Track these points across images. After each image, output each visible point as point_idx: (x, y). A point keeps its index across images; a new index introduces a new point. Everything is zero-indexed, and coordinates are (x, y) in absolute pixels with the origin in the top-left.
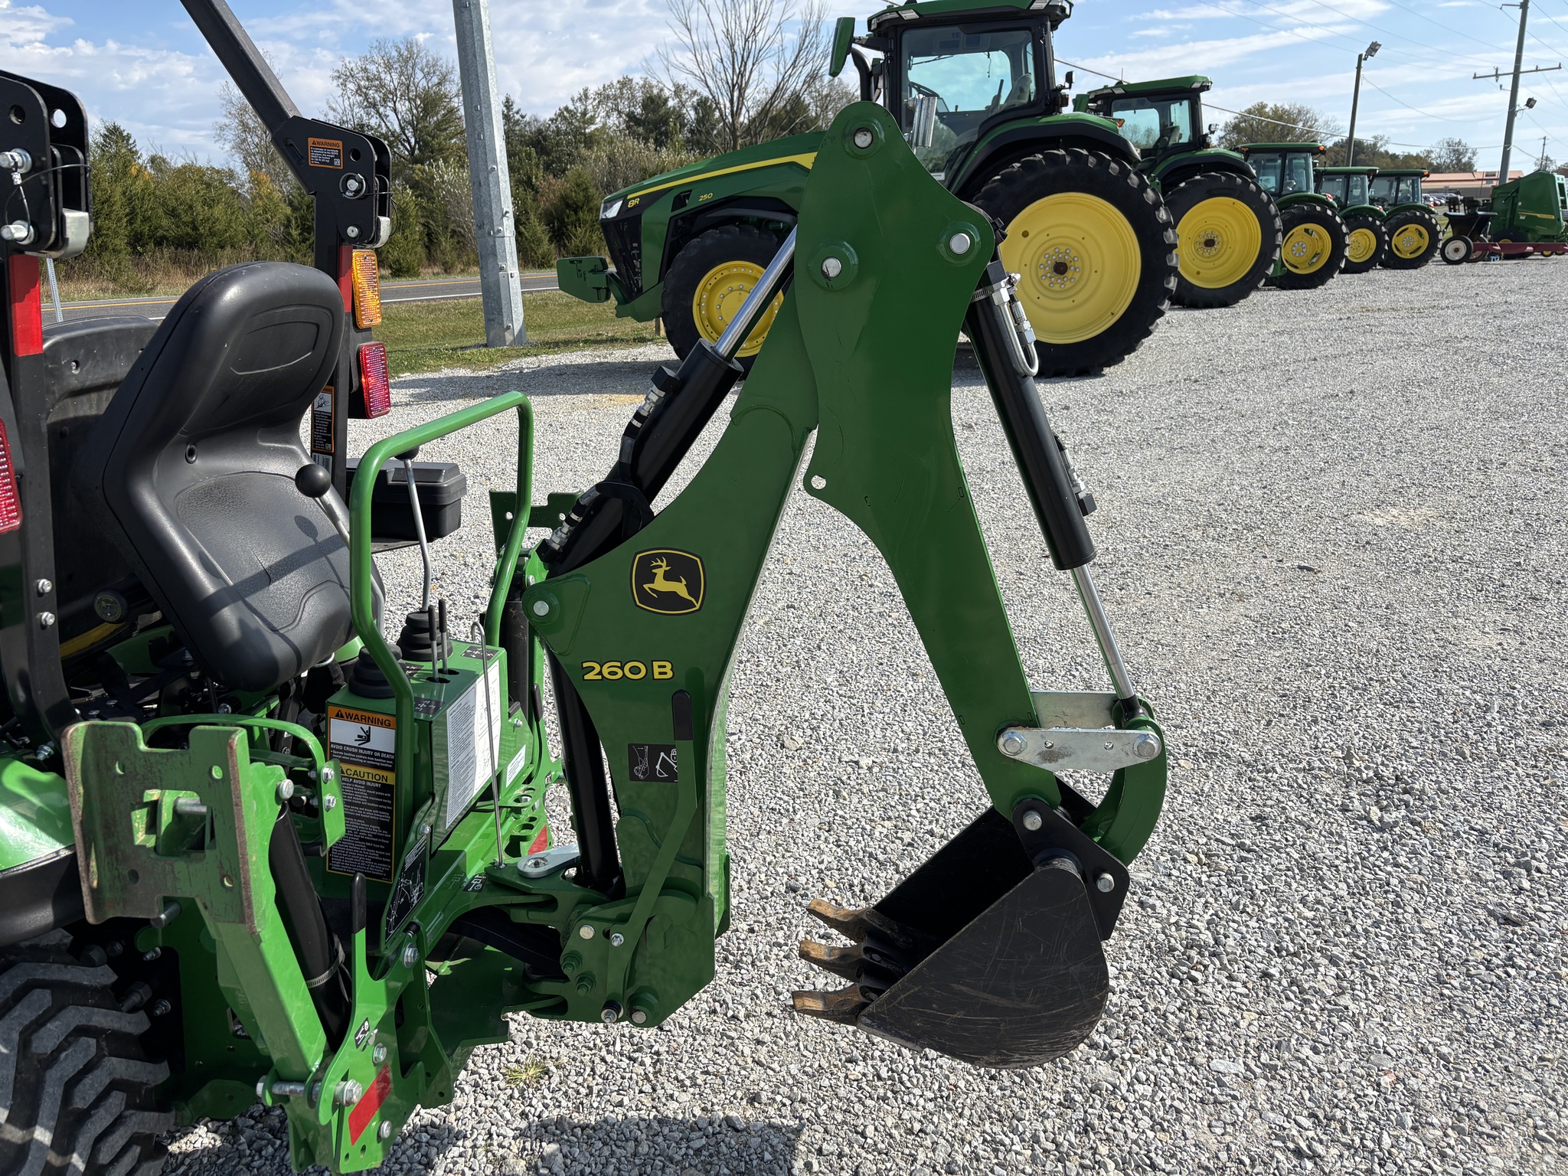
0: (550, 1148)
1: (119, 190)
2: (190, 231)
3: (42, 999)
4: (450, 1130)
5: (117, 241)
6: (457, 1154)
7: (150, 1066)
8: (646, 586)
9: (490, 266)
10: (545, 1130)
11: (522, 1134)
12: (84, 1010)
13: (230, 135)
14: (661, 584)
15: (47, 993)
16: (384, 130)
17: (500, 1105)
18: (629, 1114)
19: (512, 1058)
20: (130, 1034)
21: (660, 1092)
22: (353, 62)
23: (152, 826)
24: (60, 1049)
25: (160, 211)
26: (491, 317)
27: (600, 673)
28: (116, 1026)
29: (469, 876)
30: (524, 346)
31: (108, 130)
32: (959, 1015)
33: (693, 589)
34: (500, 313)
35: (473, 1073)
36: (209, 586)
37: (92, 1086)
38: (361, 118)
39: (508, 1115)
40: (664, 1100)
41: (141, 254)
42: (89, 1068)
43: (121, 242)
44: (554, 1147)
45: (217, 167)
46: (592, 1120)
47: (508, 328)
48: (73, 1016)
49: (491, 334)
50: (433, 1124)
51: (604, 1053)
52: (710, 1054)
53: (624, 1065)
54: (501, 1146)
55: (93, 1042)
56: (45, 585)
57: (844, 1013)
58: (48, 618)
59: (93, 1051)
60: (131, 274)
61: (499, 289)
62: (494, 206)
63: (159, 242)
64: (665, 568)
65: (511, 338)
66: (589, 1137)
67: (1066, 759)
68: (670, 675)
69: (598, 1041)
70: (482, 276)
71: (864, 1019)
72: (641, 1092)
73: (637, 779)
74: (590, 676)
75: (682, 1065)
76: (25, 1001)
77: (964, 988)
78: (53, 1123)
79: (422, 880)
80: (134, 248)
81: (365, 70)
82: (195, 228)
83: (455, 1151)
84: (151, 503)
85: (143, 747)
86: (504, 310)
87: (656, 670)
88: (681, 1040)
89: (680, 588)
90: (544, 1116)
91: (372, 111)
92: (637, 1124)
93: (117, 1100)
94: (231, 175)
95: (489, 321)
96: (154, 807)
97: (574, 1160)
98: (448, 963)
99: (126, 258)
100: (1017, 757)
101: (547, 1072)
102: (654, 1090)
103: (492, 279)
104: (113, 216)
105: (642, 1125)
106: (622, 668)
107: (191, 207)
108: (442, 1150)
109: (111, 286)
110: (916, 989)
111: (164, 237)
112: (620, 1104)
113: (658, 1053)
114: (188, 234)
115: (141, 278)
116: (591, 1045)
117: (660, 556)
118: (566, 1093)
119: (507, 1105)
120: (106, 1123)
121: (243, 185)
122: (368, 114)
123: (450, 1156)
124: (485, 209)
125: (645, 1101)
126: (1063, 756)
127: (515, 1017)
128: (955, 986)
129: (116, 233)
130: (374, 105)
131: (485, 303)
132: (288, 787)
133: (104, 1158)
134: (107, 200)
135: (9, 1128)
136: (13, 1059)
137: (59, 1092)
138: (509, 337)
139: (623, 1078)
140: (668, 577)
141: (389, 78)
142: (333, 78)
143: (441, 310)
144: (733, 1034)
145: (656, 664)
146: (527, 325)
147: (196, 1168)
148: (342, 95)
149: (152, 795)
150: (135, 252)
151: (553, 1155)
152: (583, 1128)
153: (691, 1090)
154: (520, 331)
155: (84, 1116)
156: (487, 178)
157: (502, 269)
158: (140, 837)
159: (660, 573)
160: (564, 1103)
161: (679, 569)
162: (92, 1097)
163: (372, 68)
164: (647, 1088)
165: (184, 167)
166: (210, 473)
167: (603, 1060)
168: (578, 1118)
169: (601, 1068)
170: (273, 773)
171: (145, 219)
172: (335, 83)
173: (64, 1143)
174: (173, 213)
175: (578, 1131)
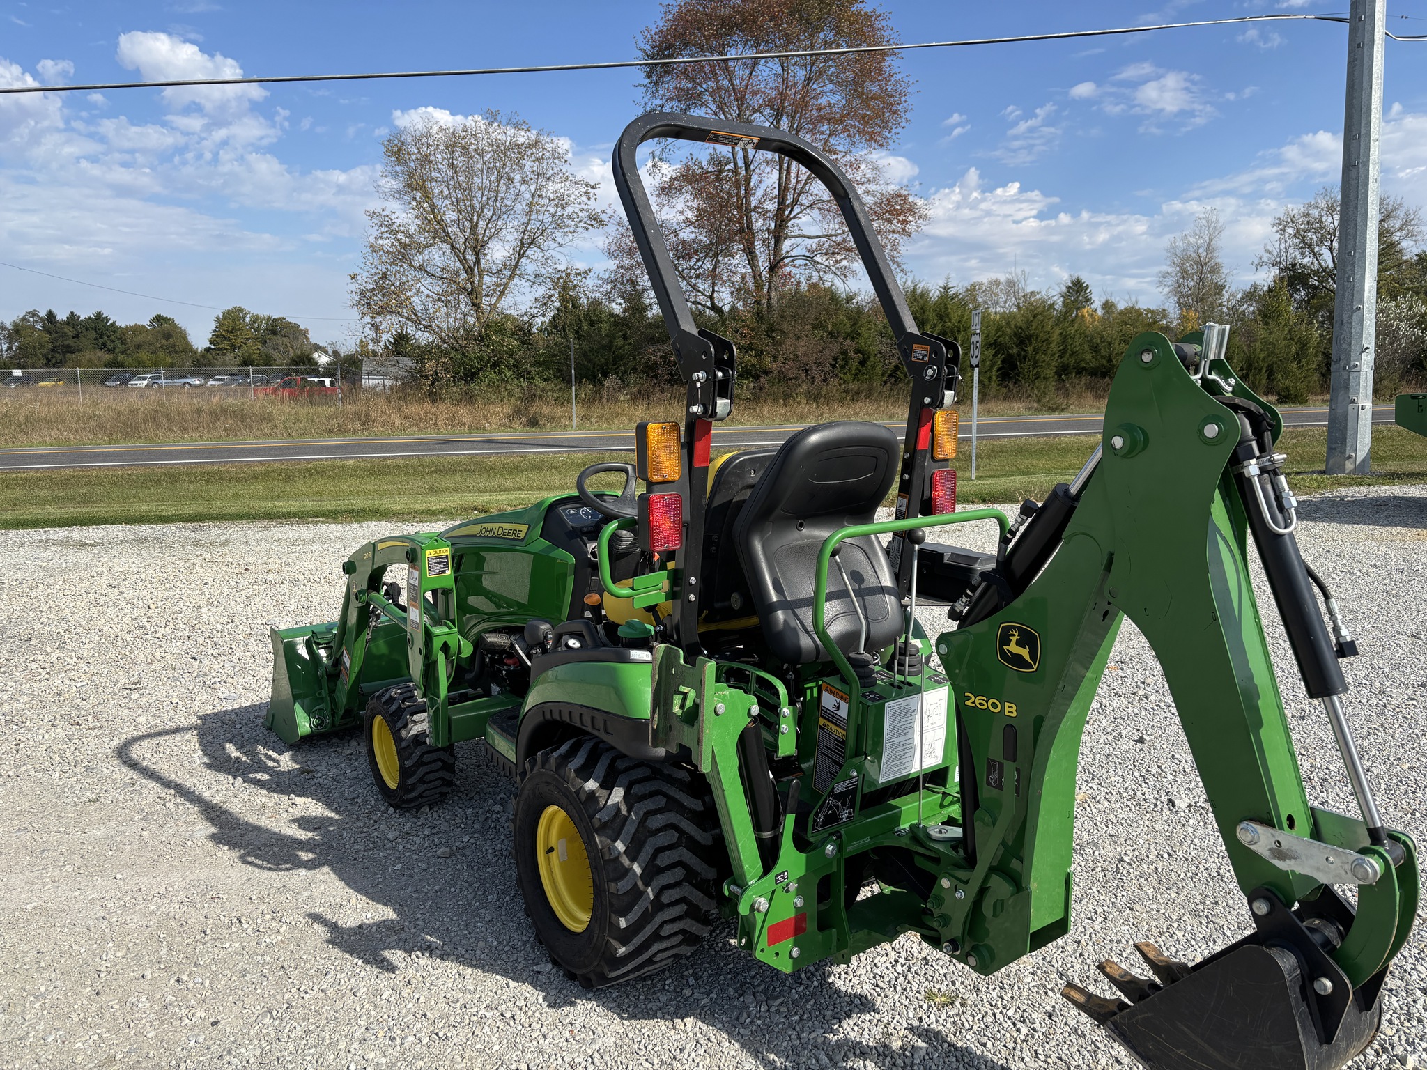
0: (920, 1043)
1: (1058, 332)
2: (1105, 362)
3: (661, 801)
4: (873, 1005)
5: (1048, 371)
6: (868, 1018)
7: (705, 866)
8: (1005, 647)
9: (1340, 399)
10: (928, 1034)
11: (911, 1029)
12: (679, 817)
13: (1170, 281)
14: (1013, 648)
15: (665, 800)
16: (1316, 267)
17: (911, 1007)
18: (985, 1053)
19: (938, 986)
20: (698, 842)
21: (1018, 1053)
22: (1296, 208)
23: (682, 706)
24: (659, 830)
25: (1086, 347)
26: (1334, 446)
27: (974, 702)
28: (692, 833)
29: (902, 827)
30: (1363, 474)
31: (1072, 283)
32: (1181, 1052)
33: (1033, 655)
34: (1344, 442)
35: (909, 982)
36: (774, 597)
37: (668, 857)
38: (1294, 259)
39: (911, 1015)
40: (1016, 1058)
41: (1063, 381)
42: (670, 847)
43: (1050, 372)
44: (924, 1045)
45: (1153, 307)
46: (959, 1044)
47: (1350, 457)
48: (672, 817)
49: (1331, 462)
50: (866, 997)
51: (997, 1012)
52: (1073, 1050)
53: (1005, 1025)
54: (894, 1028)
55: (677, 835)
56: (693, 580)
57: (1099, 1014)
58: (692, 597)
59: (674, 840)
60: (1053, 396)
61: (1346, 420)
62: (1353, 342)
63: (1080, 371)
64: (1017, 637)
65: (1352, 467)
66: (950, 1052)
67: (1293, 861)
68: (1014, 714)
69: (999, 1003)
70: (1330, 407)
71: (1109, 1023)
72: (1005, 1046)
73: (991, 785)
74: (968, 703)
75: (1047, 1046)
76: (652, 799)
77: (1186, 1030)
78: (644, 865)
79: (853, 806)
80: (1060, 376)
81: (1307, 215)
82: (1110, 361)
83: (868, 1017)
84: (758, 546)
85: (682, 662)
86: (1349, 440)
87: (1007, 709)
88: (1060, 1031)
89: (1025, 653)
90: (932, 1026)
91: (1307, 251)
92: (987, 1062)
93: (679, 873)
94: (1164, 314)
95: (1331, 450)
96: (685, 695)
97: (932, 1059)
98: (892, 888)
99: (1052, 384)
100: (1252, 847)
101: (952, 1004)
102: (1014, 1049)
103: (1340, 410)
104: (1049, 352)
105: (989, 1064)
106: (987, 702)
107: (1110, 344)
108: (861, 1012)
109: (1036, 405)
110: (1150, 1015)
111: (1084, 369)
112: (984, 1045)
113: (1034, 1030)
114: (1103, 365)
115: (1059, 399)
116: (994, 1003)
117: (1015, 628)
118: (954, 1022)
119: (915, 1009)
120: (672, 881)
121: (1171, 322)
122: (1303, 254)
123: (863, 1017)
124: (1344, 346)
125: (1003, 1053)
126: (1290, 858)
127: (957, 964)
128: (1179, 1024)
129: (1048, 364)
130: (1310, 246)
131: (1330, 432)
132: (755, 710)
133: (665, 899)
134: (1047, 339)
135: (624, 857)
136: (637, 823)
137: (651, 851)
138: (1349, 466)
139: (999, 1031)
140: (1019, 643)
141: (1330, 219)
142: (1273, 225)
143: (1305, 436)
144: (1101, 1046)
145: (1007, 704)
146: (1373, 456)
147: (736, 955)
148: (1280, 240)
149: (686, 689)
150: (1060, 380)
151: (920, 1048)
152: (950, 1045)
153: (1041, 1063)
154: (1363, 461)
155: (661, 870)
156: (1351, 317)
157: (1353, 401)
158: (676, 709)
159: (1014, 639)
160: (949, 1025)
161: (1027, 640)
162: (666, 863)
163: (1315, 213)
164: (1011, 1046)
165: (1126, 309)
166: (809, 537)
167: (994, 1015)
168: (951, 1038)
169: (989, 1019)
170: (749, 699)
171: (1073, 353)
172: (1275, 229)
173: (647, 877)
174: (1095, 349)
175: (946, 1045)
